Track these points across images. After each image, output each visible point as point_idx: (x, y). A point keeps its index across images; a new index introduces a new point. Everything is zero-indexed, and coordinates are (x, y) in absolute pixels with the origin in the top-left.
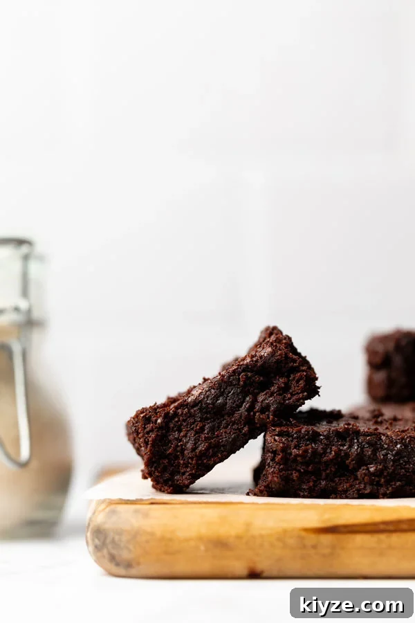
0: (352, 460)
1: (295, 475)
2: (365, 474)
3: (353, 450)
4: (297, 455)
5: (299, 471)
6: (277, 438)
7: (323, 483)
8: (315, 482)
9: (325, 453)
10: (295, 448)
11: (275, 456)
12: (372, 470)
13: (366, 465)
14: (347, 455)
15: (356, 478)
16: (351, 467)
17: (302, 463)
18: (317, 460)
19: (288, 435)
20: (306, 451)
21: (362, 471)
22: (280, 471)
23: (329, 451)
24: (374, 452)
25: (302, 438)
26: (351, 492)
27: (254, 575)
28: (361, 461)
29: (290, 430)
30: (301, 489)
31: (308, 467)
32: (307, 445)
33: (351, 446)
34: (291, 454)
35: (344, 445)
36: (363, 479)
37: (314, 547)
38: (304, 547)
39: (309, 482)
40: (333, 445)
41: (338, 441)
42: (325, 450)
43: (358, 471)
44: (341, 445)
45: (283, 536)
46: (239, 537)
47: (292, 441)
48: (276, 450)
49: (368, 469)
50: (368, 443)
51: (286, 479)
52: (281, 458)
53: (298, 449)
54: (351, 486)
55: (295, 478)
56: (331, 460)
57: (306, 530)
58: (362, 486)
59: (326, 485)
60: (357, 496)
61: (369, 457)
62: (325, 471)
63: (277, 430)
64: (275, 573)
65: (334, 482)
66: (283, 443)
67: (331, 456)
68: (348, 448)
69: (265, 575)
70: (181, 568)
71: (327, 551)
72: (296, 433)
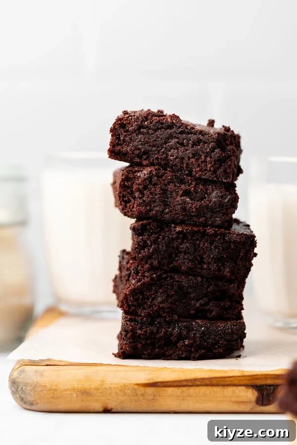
0: (174, 337)
1: (139, 345)
2: (182, 346)
3: (175, 331)
4: (140, 334)
5: (142, 343)
6: (128, 322)
7: (157, 350)
8: (151, 349)
9: (158, 332)
10: (139, 329)
11: (127, 334)
12: (186, 343)
13: (183, 340)
14: (171, 334)
15: (177, 347)
16: (174, 341)
17: (144, 339)
18: (152, 337)
19: (135, 321)
20: (146, 332)
21: (180, 344)
22: (130, 343)
23: (160, 331)
24: (188, 333)
25: (144, 323)
26: (173, 356)
27: (107, 411)
28: (180, 337)
29: (137, 318)
30: (143, 354)
31: (147, 341)
32: (146, 327)
33: (174, 329)
34: (137, 333)
35: (169, 328)
36: (181, 348)
37: (143, 395)
38: (137, 395)
39: (148, 350)
40: (163, 328)
41: (166, 325)
42: (157, 330)
43: (178, 343)
44: (167, 328)
45: (124, 388)
46: (97, 389)
47: (138, 325)
48: (128, 330)
49: (184, 342)
50: (184, 327)
51: (135, 348)
52: (131, 336)
53: (142, 330)
54: (173, 352)
55: (139, 347)
56: (162, 337)
57: (138, 385)
58: (181, 353)
59: (159, 352)
60: (177, 358)
61: (185, 335)
62: (158, 343)
63: (129, 317)
64: (120, 410)
65: (164, 349)
66: (132, 326)
67: (161, 335)
68: (172, 330)
69: (113, 410)
70: (62, 407)
71: (150, 397)
72: (140, 320)
